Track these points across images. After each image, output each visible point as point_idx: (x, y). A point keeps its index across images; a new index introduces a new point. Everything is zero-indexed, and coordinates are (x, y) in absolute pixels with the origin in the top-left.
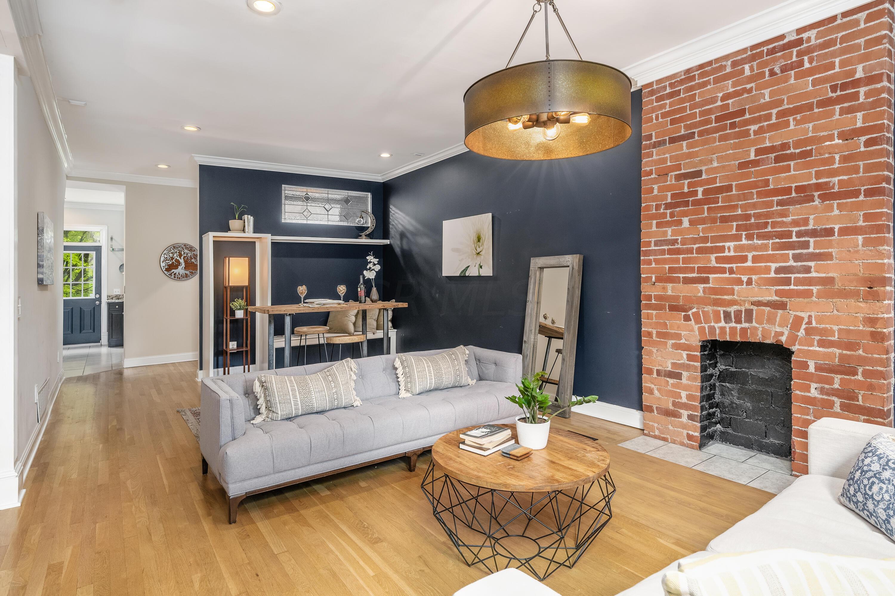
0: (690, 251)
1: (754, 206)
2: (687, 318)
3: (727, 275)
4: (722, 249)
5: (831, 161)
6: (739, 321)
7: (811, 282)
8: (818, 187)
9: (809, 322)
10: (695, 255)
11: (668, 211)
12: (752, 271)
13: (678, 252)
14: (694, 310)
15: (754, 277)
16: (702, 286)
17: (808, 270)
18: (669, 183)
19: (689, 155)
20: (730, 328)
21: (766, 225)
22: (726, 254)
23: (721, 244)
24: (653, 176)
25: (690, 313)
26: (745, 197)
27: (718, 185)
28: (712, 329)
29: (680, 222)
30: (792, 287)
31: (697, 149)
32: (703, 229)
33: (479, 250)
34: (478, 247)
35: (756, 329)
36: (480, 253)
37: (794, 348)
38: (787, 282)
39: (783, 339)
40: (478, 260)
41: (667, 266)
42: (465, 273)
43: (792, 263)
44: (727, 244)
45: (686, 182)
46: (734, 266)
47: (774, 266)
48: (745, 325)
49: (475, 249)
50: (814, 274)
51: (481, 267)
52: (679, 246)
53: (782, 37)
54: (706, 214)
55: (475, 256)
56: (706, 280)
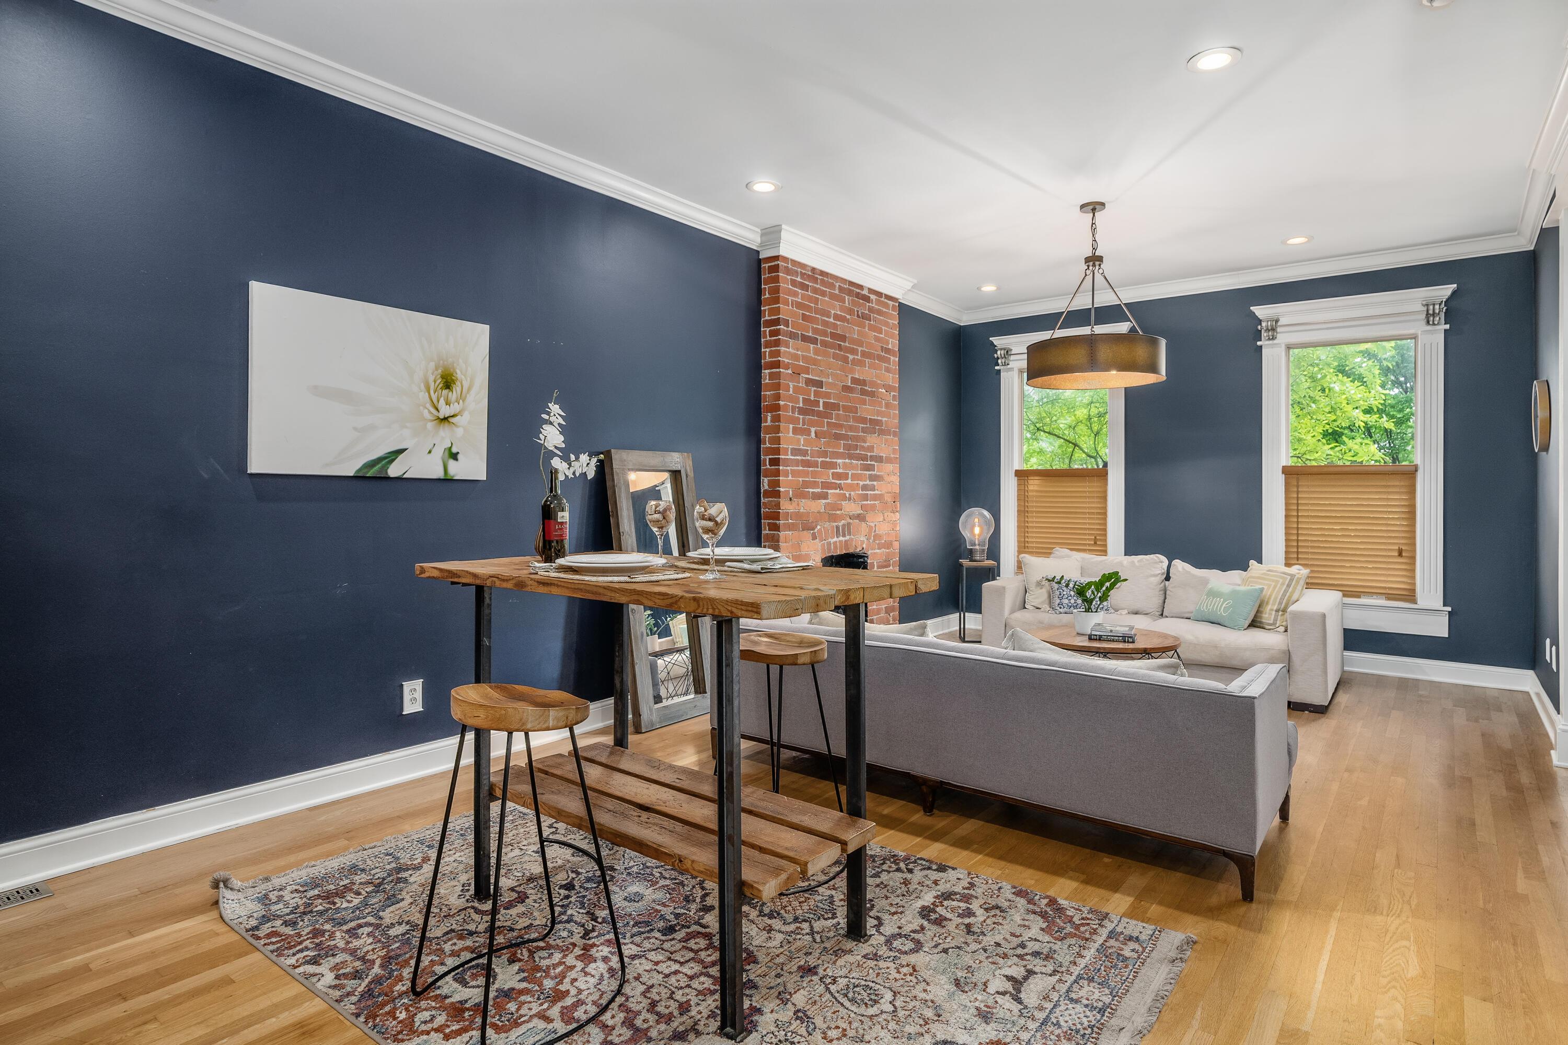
0: (815, 465)
1: (851, 428)
2: (814, 538)
3: (838, 491)
4: (834, 466)
5: (880, 405)
6: (844, 535)
7: (875, 497)
8: (878, 422)
9: (875, 531)
10: (819, 469)
11: (801, 417)
12: (851, 487)
13: (807, 464)
14: (819, 527)
15: (852, 493)
16: (824, 501)
17: (873, 488)
18: (800, 385)
19: (815, 362)
20: (840, 541)
21: (856, 447)
22: (838, 470)
23: (835, 460)
24: (790, 371)
25: (816, 531)
26: (847, 419)
27: (832, 401)
28: (829, 544)
29: (808, 433)
30: (869, 502)
31: (819, 358)
32: (824, 442)
33: (445, 411)
34: (442, 401)
35: (852, 540)
36: (450, 419)
37: (869, 552)
38: (865, 497)
39: (864, 546)
40: (444, 438)
41: (801, 479)
42: (385, 468)
43: (868, 482)
44: (839, 461)
45: (813, 389)
46: (842, 482)
47: (861, 483)
48: (848, 538)
49: (429, 406)
50: (876, 492)
51: (454, 456)
52: (809, 458)
53: (861, 287)
54: (825, 429)
55: (430, 425)
56: (825, 496)
